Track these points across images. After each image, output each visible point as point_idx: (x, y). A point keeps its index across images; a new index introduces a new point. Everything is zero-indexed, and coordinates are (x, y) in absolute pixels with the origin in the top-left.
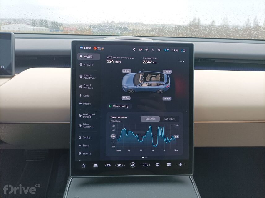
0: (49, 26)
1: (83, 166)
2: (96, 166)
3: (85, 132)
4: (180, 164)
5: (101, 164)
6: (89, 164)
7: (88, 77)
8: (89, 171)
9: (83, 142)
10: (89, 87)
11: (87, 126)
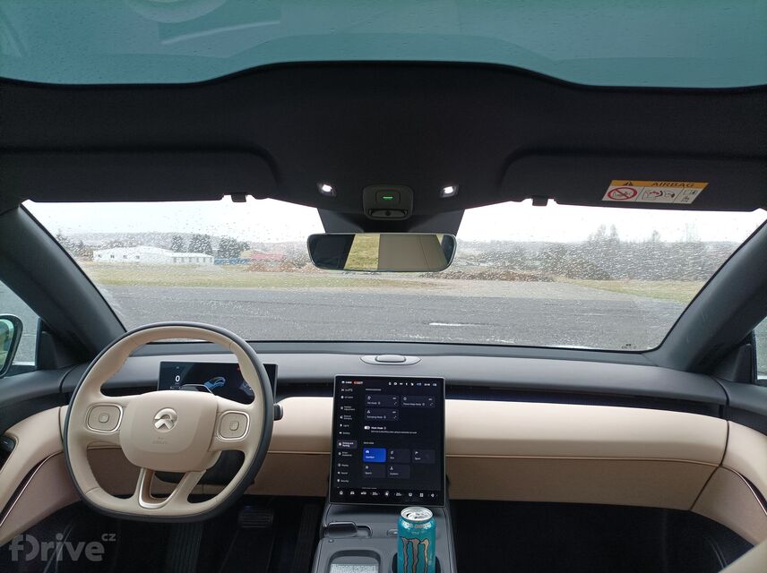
0: (215, 249)
1: (341, 493)
2: (352, 493)
3: (344, 460)
4: (433, 495)
5: (358, 491)
6: (347, 491)
7: (348, 408)
8: (347, 498)
9: (342, 469)
10: (348, 418)
11: (346, 454)
